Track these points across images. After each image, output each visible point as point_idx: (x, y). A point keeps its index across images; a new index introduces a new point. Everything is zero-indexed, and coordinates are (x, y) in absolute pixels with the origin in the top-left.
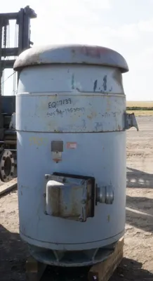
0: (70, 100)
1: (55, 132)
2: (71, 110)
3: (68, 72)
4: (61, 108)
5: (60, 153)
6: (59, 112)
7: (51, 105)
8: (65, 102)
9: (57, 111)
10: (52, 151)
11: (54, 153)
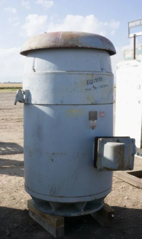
0: (101, 78)
1: (92, 104)
2: (102, 87)
3: (98, 56)
4: (96, 84)
5: (95, 121)
6: (95, 88)
7: (89, 82)
8: (99, 80)
9: (94, 87)
10: (89, 120)
11: (91, 122)
